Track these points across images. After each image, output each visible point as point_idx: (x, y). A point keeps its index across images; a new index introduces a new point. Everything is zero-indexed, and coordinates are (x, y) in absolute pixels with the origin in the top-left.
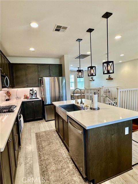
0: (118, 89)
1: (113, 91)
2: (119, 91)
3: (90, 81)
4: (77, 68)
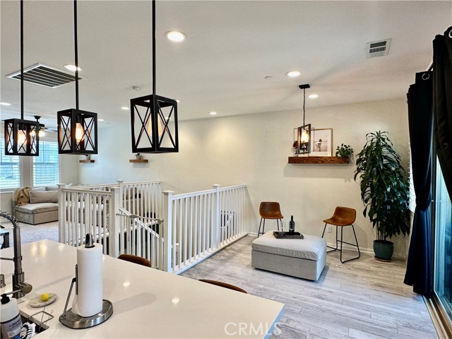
3: (81, 161)
4: (32, 116)
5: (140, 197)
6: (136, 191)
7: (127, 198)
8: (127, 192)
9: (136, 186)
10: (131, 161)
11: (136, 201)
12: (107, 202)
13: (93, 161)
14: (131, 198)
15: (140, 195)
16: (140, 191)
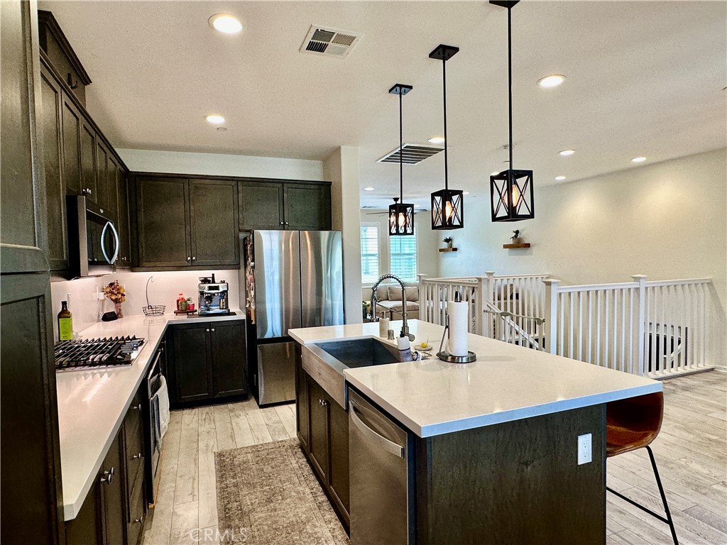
0: (548, 284)
1: (532, 291)
2: (555, 290)
3: (441, 250)
4: (391, 198)
5: (517, 298)
6: (511, 289)
7: (499, 299)
8: (499, 290)
9: (511, 282)
10: (505, 246)
11: (512, 304)
12: (473, 301)
13: (455, 250)
14: (505, 299)
15: (517, 295)
16: (517, 290)
